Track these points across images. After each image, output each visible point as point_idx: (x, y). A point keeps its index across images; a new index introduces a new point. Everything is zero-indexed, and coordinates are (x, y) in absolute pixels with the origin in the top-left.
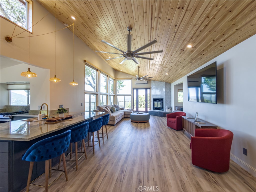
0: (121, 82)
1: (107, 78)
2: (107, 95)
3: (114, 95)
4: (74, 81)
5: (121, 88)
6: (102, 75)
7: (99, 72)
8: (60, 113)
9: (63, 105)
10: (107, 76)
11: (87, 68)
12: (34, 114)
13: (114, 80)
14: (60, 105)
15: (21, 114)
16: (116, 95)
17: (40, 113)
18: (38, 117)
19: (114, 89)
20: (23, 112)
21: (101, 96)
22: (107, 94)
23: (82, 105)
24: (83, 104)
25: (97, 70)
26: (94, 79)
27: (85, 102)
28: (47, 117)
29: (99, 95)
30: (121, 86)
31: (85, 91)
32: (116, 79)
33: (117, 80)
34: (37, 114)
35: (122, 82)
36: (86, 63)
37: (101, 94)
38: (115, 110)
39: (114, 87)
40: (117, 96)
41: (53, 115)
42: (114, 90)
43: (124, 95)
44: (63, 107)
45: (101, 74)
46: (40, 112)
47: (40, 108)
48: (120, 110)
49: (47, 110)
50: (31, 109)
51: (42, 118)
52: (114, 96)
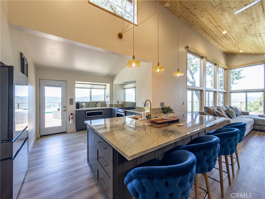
0: (237, 73)
1: (216, 67)
2: (215, 92)
3: (225, 91)
4: (178, 70)
5: (236, 81)
6: (208, 64)
7: (205, 60)
8: (164, 113)
9: (164, 103)
10: (216, 64)
11: (190, 56)
12: (139, 111)
13: (225, 69)
14: (161, 103)
15: (131, 109)
16: (229, 91)
17: (144, 111)
18: (142, 114)
19: (226, 82)
20: (132, 108)
21: (207, 93)
22: (215, 90)
23: (183, 104)
24: (185, 104)
25: (202, 57)
26: (192, 73)
27: (188, 101)
28: (150, 115)
29: (204, 91)
30: (236, 78)
31: (187, 86)
32: (228, 68)
33: (231, 69)
34: (141, 111)
35: (239, 72)
36: (189, 49)
37: (206, 91)
38: (234, 115)
39: (226, 80)
40: (231, 93)
41: (155, 113)
42: (226, 84)
43: (247, 91)
44: (164, 106)
45: (207, 62)
46: (144, 109)
47: (144, 104)
48: (241, 115)
49: (150, 108)
50: (137, 106)
51: (146, 116)
52: (225, 93)
